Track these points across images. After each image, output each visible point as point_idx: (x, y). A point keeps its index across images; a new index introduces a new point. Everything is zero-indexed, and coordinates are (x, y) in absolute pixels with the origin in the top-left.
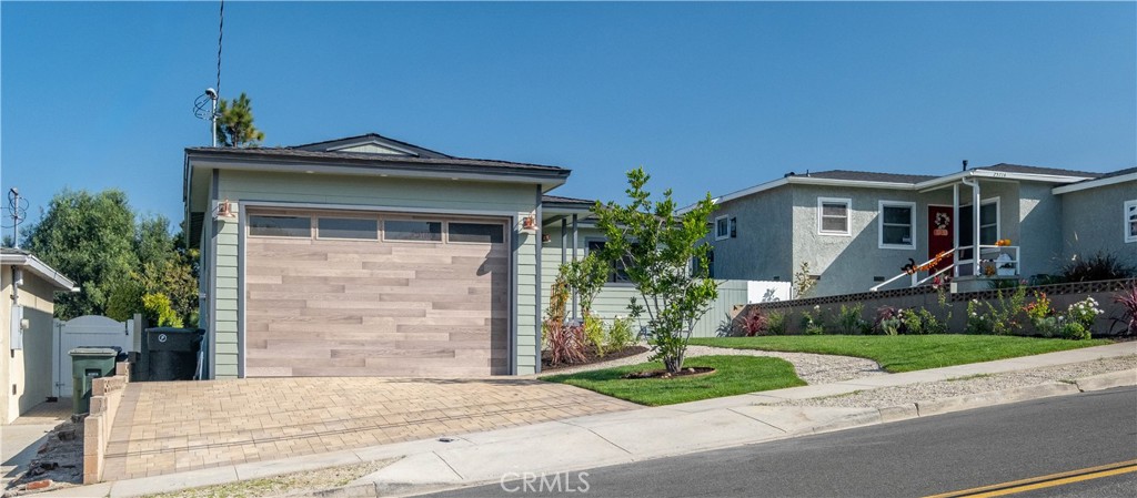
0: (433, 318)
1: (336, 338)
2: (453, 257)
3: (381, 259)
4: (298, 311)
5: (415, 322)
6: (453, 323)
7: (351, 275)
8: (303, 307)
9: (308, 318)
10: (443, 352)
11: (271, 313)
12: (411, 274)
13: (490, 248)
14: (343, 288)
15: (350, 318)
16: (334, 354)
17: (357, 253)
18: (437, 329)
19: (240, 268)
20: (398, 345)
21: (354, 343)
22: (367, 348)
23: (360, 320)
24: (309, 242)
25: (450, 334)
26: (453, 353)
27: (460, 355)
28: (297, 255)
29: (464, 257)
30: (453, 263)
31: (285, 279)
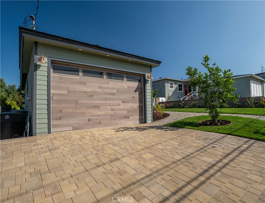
0: (122, 106)
1: (90, 114)
2: (128, 86)
3: (105, 86)
4: (74, 104)
5: (117, 107)
6: (128, 107)
7: (95, 91)
8: (77, 102)
9: (79, 107)
10: (126, 117)
11: (63, 105)
12: (115, 91)
13: (138, 84)
14: (92, 96)
15: (95, 106)
16: (89, 120)
17: (97, 83)
18: (123, 110)
19: (49, 86)
20: (112, 115)
21: (97, 116)
22: (101, 117)
23: (99, 107)
24: (79, 78)
25: (128, 111)
26: (128, 117)
27: (131, 118)
28: (74, 82)
29: (131, 86)
30: (128, 88)
31: (69, 92)
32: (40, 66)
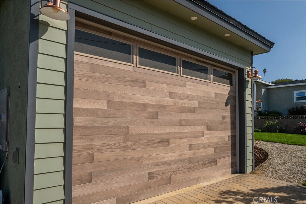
0: (207, 137)
1: (151, 161)
2: (215, 93)
3: (180, 90)
4: (121, 138)
5: (199, 141)
6: (215, 140)
7: (162, 103)
8: (127, 134)
9: (131, 143)
10: (212, 162)
11: (97, 142)
12: (195, 104)
13: (229, 88)
14: (157, 114)
15: (162, 141)
16: (151, 176)
17: (166, 83)
18: (209, 146)
19: (68, 88)
20: (190, 161)
21: (165, 164)
22: (172, 166)
23: (167, 142)
24: (131, 69)
25: (215, 149)
26: (216, 162)
27: (219, 163)
28: (122, 80)
29: (220, 94)
30: (215, 97)
31: (110, 105)
32: (47, 25)
